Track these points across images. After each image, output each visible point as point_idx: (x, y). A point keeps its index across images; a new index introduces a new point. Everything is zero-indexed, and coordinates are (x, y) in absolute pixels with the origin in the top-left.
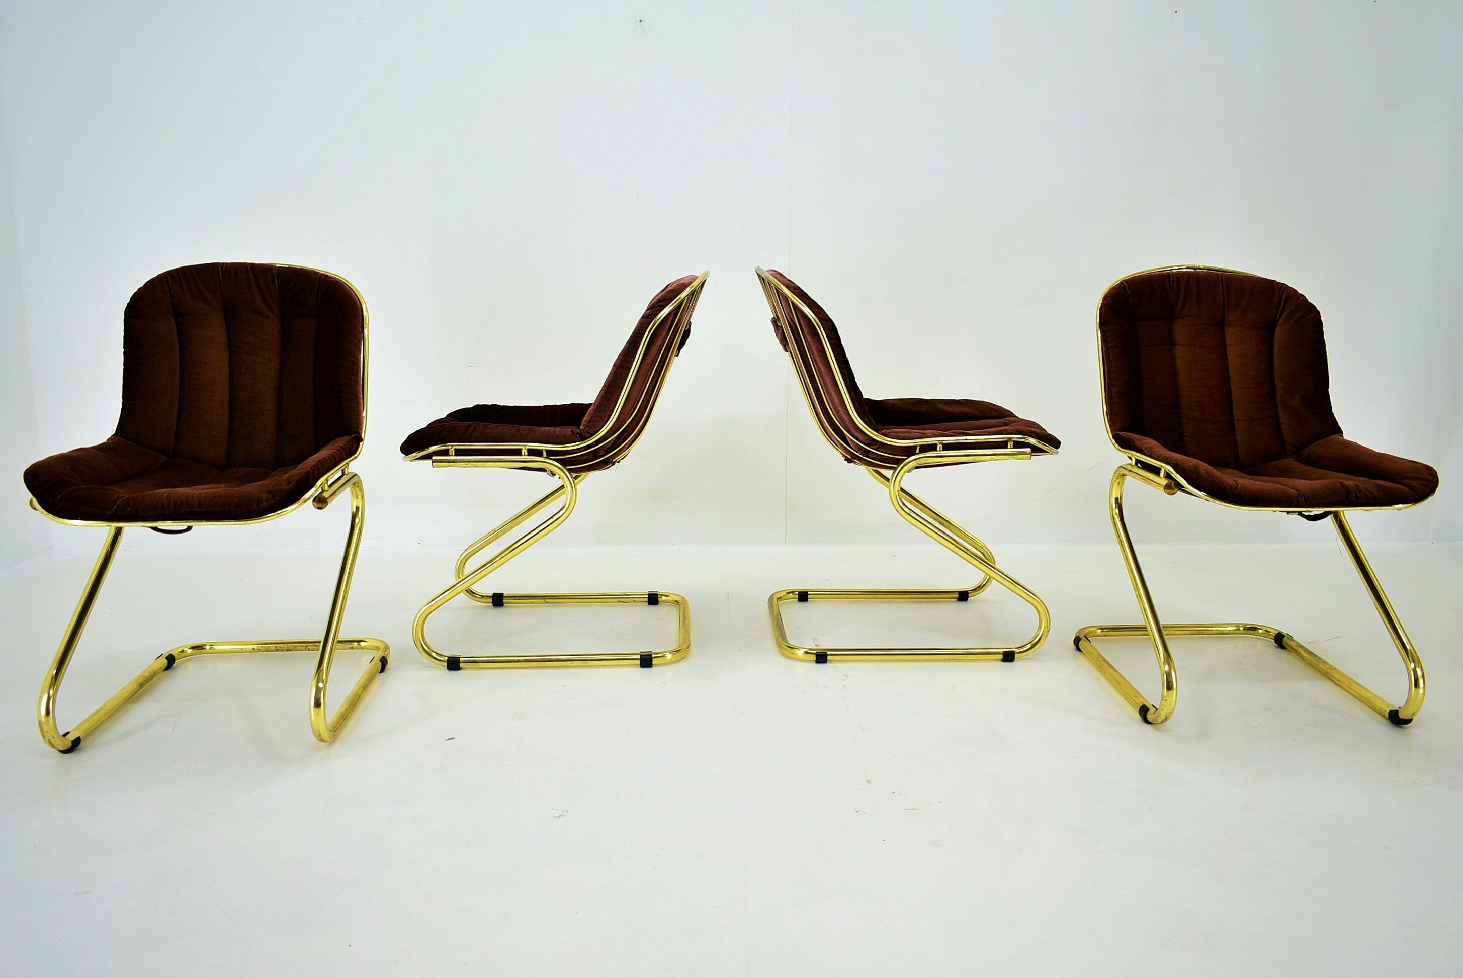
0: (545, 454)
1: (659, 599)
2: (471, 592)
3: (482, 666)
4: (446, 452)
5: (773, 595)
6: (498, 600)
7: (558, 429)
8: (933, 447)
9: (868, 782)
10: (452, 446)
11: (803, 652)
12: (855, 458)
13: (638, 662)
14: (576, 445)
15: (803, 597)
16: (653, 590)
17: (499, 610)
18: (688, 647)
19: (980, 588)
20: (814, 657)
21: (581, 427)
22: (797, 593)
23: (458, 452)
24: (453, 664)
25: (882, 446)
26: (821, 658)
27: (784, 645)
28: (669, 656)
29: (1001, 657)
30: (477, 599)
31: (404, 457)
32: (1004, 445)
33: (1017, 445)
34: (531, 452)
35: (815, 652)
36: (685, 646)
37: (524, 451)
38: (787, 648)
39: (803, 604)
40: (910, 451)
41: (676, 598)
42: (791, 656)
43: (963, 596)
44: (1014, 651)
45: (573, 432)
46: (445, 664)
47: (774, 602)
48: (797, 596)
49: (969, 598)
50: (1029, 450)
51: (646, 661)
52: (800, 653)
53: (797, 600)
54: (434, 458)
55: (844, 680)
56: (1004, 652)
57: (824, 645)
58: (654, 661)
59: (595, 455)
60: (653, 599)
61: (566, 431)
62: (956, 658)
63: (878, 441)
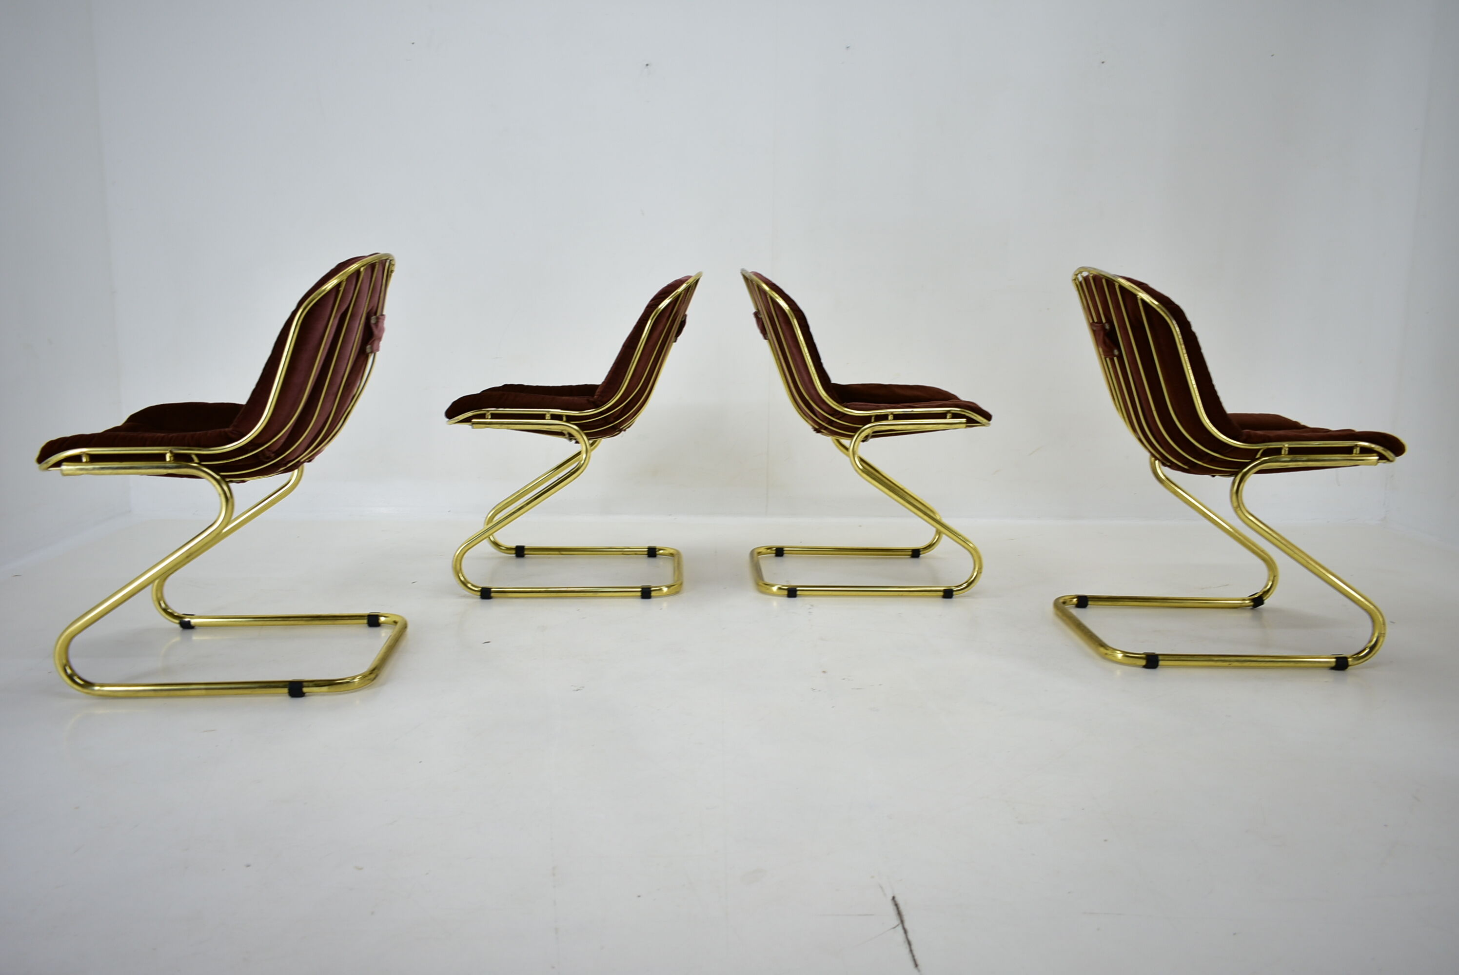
0: (564, 419)
1: (658, 553)
2: (496, 544)
3: (509, 596)
4: (483, 416)
5: (754, 549)
6: (520, 552)
7: (576, 398)
8: (885, 417)
9: (824, 672)
10: (488, 411)
11: (777, 588)
12: (821, 428)
13: (639, 594)
14: (590, 412)
15: (779, 552)
16: (652, 544)
17: (520, 560)
18: (681, 584)
19: (930, 546)
20: (786, 592)
21: (595, 397)
22: (774, 549)
23: (494, 416)
24: (486, 594)
25: (843, 416)
26: (792, 593)
27: (761, 584)
28: (665, 590)
29: (942, 594)
30: (502, 551)
31: (448, 421)
32: (943, 416)
33: (955, 416)
34: (554, 417)
35: (786, 588)
36: (679, 582)
37: (548, 416)
38: (763, 585)
39: (779, 558)
40: (866, 420)
41: (672, 551)
42: (767, 591)
43: (916, 553)
44: (952, 589)
45: (588, 400)
46: (479, 594)
47: (755, 555)
48: (774, 552)
49: (921, 556)
50: (964, 420)
51: (646, 593)
52: (775, 589)
53: (774, 555)
54: (474, 420)
55: (810, 608)
56: (945, 589)
57: (794, 583)
58: (653, 594)
59: (606, 421)
60: (652, 552)
61: (582, 400)
62: (904, 595)
63: (840, 412)
